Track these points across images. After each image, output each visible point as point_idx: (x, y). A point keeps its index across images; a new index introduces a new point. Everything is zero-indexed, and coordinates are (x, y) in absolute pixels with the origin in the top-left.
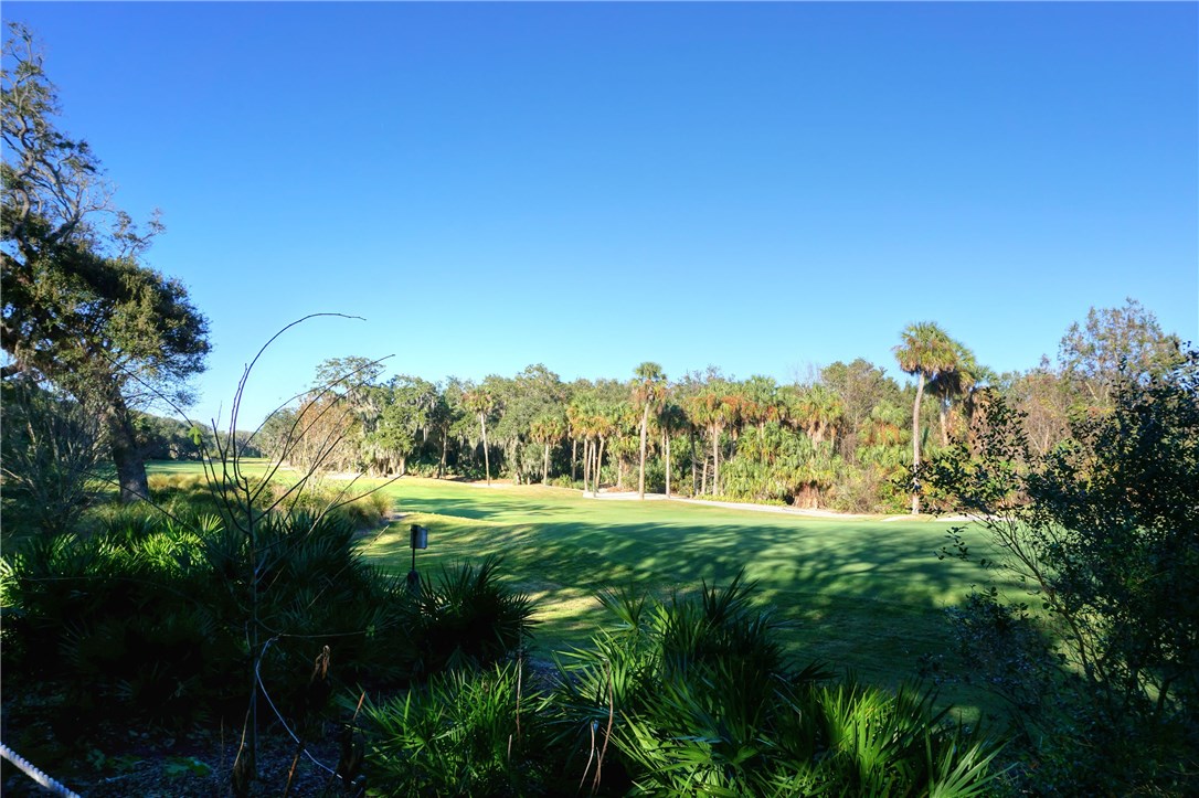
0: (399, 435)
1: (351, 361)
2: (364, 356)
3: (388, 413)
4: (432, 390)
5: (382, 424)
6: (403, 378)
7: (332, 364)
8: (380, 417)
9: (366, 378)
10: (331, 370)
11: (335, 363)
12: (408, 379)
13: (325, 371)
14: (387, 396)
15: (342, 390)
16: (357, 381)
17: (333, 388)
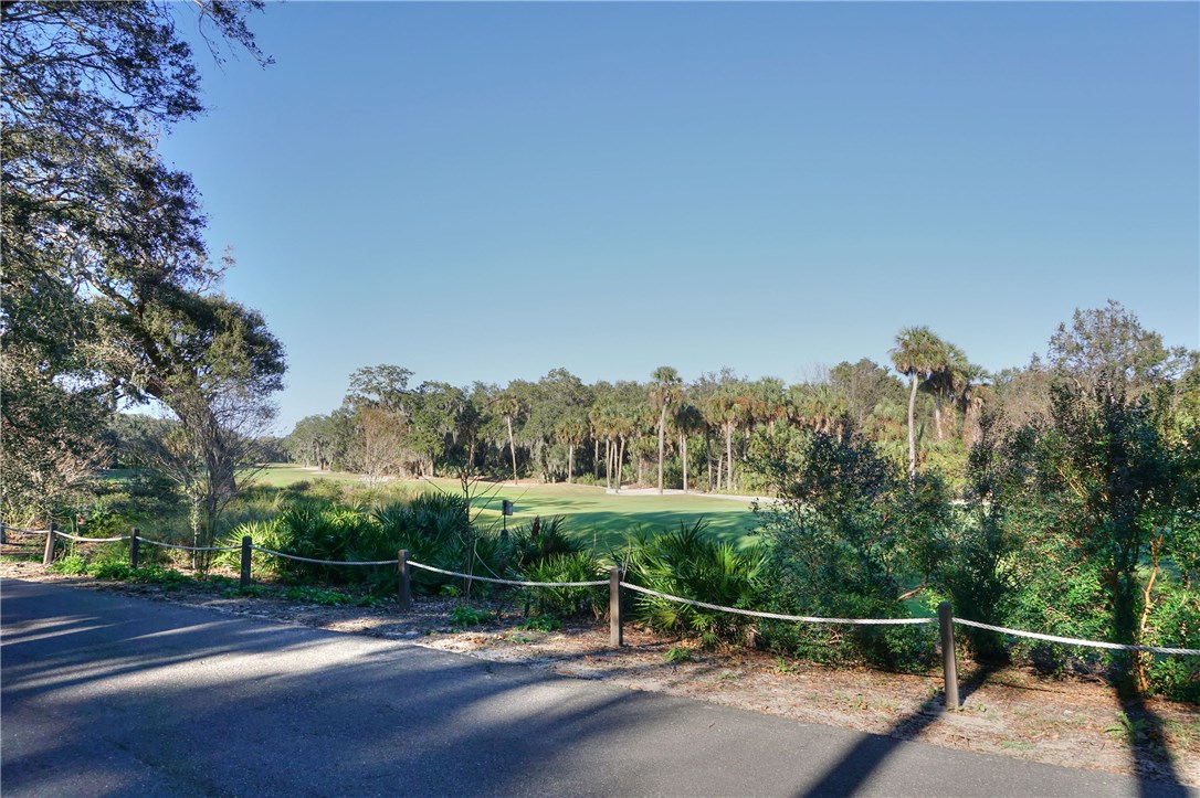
0: (429, 439)
1: (382, 369)
2: (394, 365)
3: (418, 418)
4: (460, 394)
5: (414, 429)
6: (432, 384)
7: (364, 372)
8: (411, 422)
9: (398, 386)
10: (365, 378)
11: (367, 371)
12: (436, 385)
13: (358, 380)
14: (417, 402)
15: (375, 397)
16: (389, 388)
17: (366, 395)
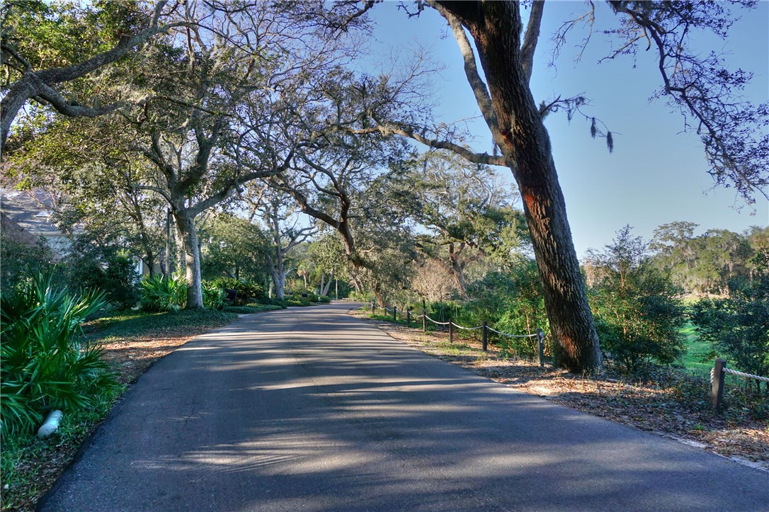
0: (709, 269)
1: (675, 224)
2: (683, 221)
3: (701, 254)
4: (735, 237)
5: (699, 263)
6: (713, 231)
7: (662, 228)
8: (697, 258)
9: (686, 234)
10: (663, 231)
11: (665, 227)
12: (717, 232)
13: (659, 233)
14: (702, 243)
15: (670, 243)
16: (679, 237)
17: (664, 243)
